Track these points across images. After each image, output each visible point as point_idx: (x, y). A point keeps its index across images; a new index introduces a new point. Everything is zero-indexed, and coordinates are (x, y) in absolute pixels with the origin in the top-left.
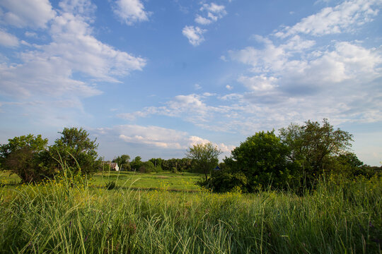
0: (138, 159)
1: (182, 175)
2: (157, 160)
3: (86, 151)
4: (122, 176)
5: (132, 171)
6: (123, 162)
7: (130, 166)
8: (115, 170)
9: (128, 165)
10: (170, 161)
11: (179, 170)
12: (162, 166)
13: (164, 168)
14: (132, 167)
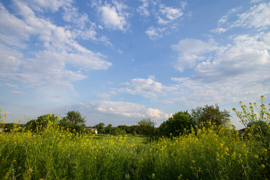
0: (110, 125)
1: (140, 136)
2: (123, 126)
3: (79, 124)
4: (99, 138)
5: (106, 134)
6: (100, 128)
7: (104, 131)
8: (95, 133)
9: (103, 130)
10: (131, 127)
11: (138, 133)
12: (126, 130)
13: (128, 132)
14: (106, 131)
